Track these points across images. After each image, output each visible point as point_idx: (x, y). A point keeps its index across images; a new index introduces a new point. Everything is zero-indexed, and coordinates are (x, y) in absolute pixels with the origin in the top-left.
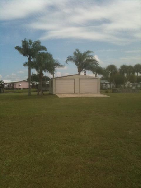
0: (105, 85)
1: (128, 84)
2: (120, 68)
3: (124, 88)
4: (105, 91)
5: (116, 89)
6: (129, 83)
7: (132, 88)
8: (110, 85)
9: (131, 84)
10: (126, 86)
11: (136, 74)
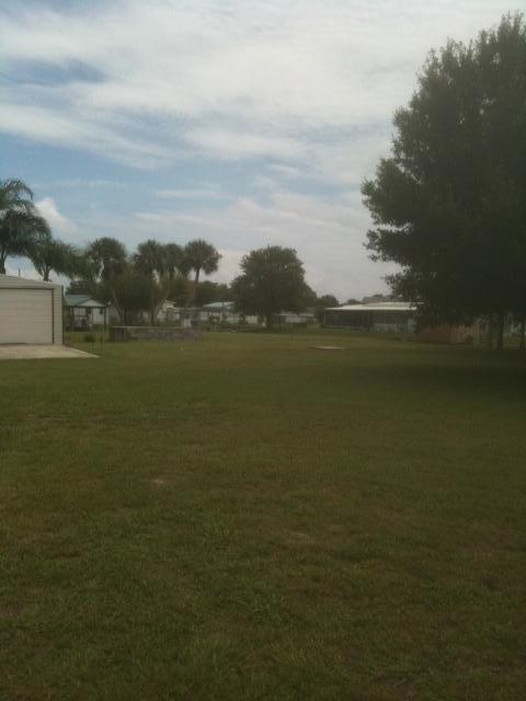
0: (83, 312)
1: (165, 310)
2: (137, 252)
3: (154, 323)
4: (81, 335)
5: (123, 330)
6: (168, 305)
7: (178, 322)
8: (101, 313)
9: (177, 309)
10: (160, 316)
11: (192, 275)
